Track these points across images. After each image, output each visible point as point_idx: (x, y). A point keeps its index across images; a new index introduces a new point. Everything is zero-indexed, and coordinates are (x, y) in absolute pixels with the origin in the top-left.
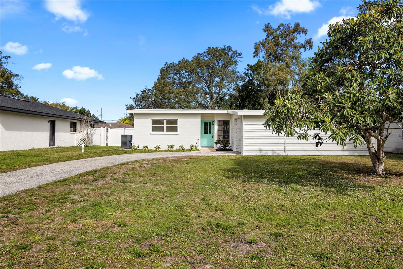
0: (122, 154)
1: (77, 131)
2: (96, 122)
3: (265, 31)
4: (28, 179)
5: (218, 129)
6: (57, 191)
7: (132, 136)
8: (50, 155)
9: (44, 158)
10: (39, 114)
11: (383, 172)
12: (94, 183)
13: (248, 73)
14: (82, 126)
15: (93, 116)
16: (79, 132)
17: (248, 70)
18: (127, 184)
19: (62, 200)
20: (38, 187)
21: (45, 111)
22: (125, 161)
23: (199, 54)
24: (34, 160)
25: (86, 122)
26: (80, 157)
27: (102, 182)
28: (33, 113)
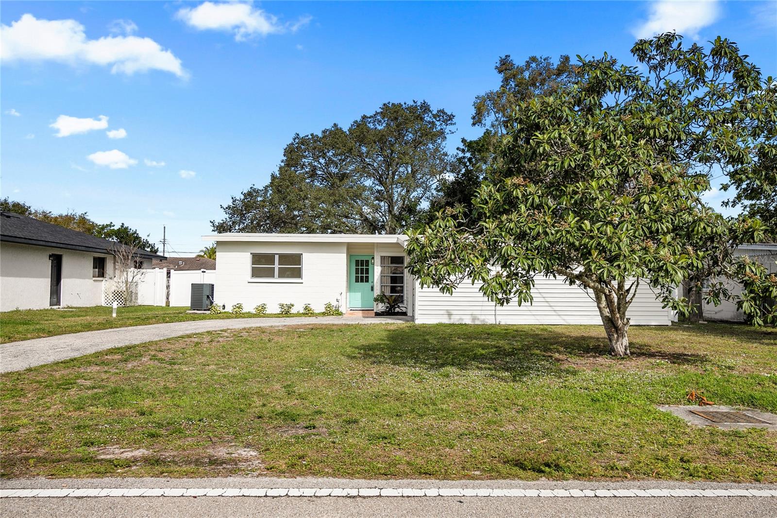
0: (188, 320)
1: (107, 276)
2: (147, 257)
3: (500, 72)
4: (10, 359)
5: (382, 272)
6: (58, 375)
7: (213, 285)
8: (50, 322)
9: (38, 327)
10: (30, 242)
11: (625, 350)
12: (120, 365)
13: (464, 157)
14: (118, 265)
15: (146, 244)
16: (111, 278)
17: (463, 151)
18: (176, 367)
19: (65, 385)
20: (27, 370)
21: (42, 237)
22: (188, 332)
23: (364, 117)
24: (20, 329)
25: (126, 258)
26: (108, 325)
27: (135, 364)
28: (19, 240)
